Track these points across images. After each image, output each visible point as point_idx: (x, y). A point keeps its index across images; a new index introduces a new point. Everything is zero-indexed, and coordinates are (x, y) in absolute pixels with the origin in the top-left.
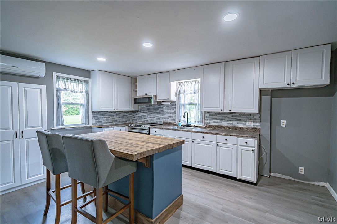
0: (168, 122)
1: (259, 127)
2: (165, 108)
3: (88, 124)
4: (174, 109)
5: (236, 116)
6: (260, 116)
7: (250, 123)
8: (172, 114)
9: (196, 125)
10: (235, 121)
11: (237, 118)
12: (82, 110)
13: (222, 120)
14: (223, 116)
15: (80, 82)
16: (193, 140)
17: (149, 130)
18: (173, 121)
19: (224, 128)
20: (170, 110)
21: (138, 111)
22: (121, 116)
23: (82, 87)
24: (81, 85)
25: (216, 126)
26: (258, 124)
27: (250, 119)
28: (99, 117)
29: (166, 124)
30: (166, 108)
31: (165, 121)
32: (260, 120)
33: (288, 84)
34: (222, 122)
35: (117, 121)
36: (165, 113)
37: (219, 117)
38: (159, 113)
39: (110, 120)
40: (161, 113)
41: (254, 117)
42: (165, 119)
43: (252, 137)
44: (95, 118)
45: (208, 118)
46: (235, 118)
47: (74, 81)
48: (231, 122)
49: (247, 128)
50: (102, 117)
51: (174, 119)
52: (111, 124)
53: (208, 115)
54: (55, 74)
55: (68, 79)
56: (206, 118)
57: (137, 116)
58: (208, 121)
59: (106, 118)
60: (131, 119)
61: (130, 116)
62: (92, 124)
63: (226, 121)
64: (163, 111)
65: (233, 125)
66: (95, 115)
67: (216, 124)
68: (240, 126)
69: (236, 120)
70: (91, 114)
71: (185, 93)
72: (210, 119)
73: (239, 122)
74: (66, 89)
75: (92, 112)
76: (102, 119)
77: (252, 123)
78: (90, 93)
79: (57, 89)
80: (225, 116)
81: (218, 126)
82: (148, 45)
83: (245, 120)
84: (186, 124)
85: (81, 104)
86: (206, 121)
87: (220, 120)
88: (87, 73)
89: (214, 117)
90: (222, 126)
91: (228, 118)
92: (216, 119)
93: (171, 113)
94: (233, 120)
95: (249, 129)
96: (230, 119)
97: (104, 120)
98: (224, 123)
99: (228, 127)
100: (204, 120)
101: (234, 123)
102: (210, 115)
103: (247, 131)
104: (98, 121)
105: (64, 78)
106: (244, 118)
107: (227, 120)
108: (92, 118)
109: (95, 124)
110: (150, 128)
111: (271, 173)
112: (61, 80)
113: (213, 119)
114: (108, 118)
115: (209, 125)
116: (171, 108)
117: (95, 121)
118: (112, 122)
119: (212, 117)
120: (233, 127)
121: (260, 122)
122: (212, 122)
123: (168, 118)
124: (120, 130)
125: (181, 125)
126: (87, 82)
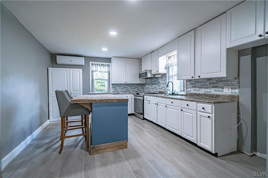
0: (161, 92)
1: (238, 94)
2: (160, 80)
3: (109, 92)
4: (166, 80)
5: (213, 83)
6: (238, 81)
7: (227, 89)
8: (164, 85)
9: (179, 93)
10: (213, 89)
11: (215, 85)
12: (106, 83)
13: (201, 88)
14: (201, 83)
15: (104, 66)
16: (166, 105)
17: (144, 97)
18: (165, 91)
19: (201, 96)
20: (163, 82)
21: (145, 84)
22: (134, 88)
23: (106, 69)
24: (105, 67)
25: (195, 94)
26: (237, 91)
27: (227, 85)
28: (117, 88)
29: (161, 93)
30: (161, 80)
31: (160, 91)
32: (239, 86)
33: (260, 36)
34: (201, 90)
35: (130, 91)
36: (160, 84)
37: (198, 85)
38: (157, 84)
39: (125, 90)
41: (232, 83)
42: (160, 89)
43: (208, 102)
44: (114, 88)
45: (189, 87)
46: (213, 85)
47: (101, 66)
48: (208, 90)
49: (224, 96)
50: (119, 88)
51: (166, 89)
52: (125, 93)
53: (189, 84)
54: (91, 63)
55: (97, 65)
56: (187, 87)
57: (145, 87)
58: (189, 90)
59: (122, 88)
60: (142, 90)
61: (141, 87)
62: (112, 92)
63: (204, 89)
64: (159, 82)
65: (210, 93)
66: (114, 87)
67: (196, 92)
68: (217, 93)
69: (214, 87)
70: (111, 85)
71: (172, 66)
72: (190, 88)
73: (216, 89)
74: (96, 71)
75: (112, 84)
76: (118, 89)
77: (230, 89)
78: (110, 72)
79: (92, 71)
80: (203, 83)
81: (197, 94)
82: (113, 33)
83: (223, 87)
84: (171, 93)
85: (106, 80)
86: (187, 90)
87: (199, 88)
88: (109, 60)
89: (194, 85)
90: (199, 94)
91: (206, 85)
92: (195, 87)
93: (163, 84)
94: (210, 88)
95: (226, 97)
96: (208, 87)
97: (120, 90)
98: (202, 91)
99: (205, 94)
100: (185, 88)
101: (211, 91)
102: (190, 84)
103: (223, 98)
104: (116, 90)
105: (95, 65)
106: (221, 85)
107: (205, 88)
108: (112, 88)
109: (114, 92)
110: (144, 95)
111: (257, 153)
112: (94, 65)
113: (192, 87)
114: (123, 88)
115: (190, 93)
116: (163, 80)
117: (114, 90)
118: (126, 92)
119: (192, 85)
120: (209, 95)
121: (239, 88)
122: (192, 91)
123: (162, 88)
124: (127, 96)
125: (169, 94)
126: (109, 65)
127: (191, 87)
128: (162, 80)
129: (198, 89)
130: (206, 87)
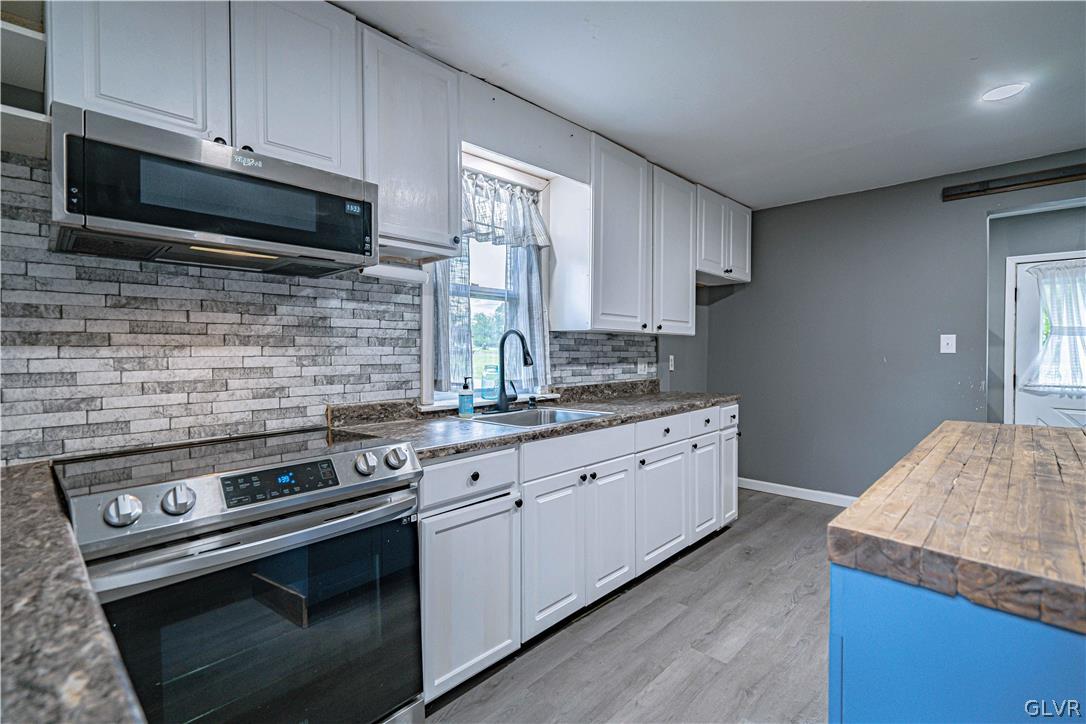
1: (655, 377)
2: (335, 303)
6: (655, 345)
7: (643, 366)
8: (388, 350)
10: (618, 366)
14: (593, 348)
18: (400, 394)
20: (374, 323)
26: (654, 369)
27: (642, 355)
29: (357, 417)
30: (351, 305)
31: (337, 402)
32: (657, 357)
36: (342, 341)
37: (585, 353)
38: (283, 341)
40: (299, 340)
41: (649, 349)
42: (338, 388)
45: (555, 361)
46: (619, 354)
48: (610, 371)
51: (410, 381)
58: (556, 373)
63: (601, 366)
64: (318, 325)
65: (613, 379)
68: (628, 378)
69: (622, 360)
72: (561, 365)
73: (625, 366)
77: (646, 366)
80: (598, 348)
81: (587, 387)
83: (636, 360)
87: (587, 365)
89: (570, 354)
93: (382, 342)
94: (613, 363)
96: (609, 360)
98: (597, 376)
101: (616, 372)
106: (634, 354)
107: (603, 364)
113: (568, 363)
115: (562, 386)
116: (383, 307)
121: (657, 362)
123: (363, 378)
127: (564, 361)
128: (366, 306)
129: (585, 368)
130: (605, 360)
